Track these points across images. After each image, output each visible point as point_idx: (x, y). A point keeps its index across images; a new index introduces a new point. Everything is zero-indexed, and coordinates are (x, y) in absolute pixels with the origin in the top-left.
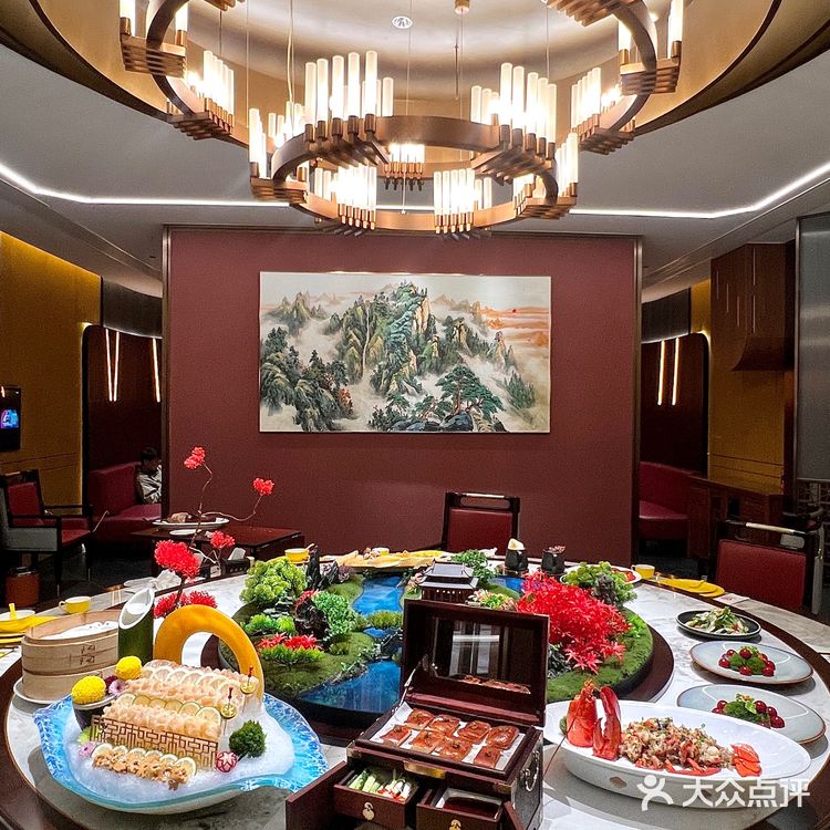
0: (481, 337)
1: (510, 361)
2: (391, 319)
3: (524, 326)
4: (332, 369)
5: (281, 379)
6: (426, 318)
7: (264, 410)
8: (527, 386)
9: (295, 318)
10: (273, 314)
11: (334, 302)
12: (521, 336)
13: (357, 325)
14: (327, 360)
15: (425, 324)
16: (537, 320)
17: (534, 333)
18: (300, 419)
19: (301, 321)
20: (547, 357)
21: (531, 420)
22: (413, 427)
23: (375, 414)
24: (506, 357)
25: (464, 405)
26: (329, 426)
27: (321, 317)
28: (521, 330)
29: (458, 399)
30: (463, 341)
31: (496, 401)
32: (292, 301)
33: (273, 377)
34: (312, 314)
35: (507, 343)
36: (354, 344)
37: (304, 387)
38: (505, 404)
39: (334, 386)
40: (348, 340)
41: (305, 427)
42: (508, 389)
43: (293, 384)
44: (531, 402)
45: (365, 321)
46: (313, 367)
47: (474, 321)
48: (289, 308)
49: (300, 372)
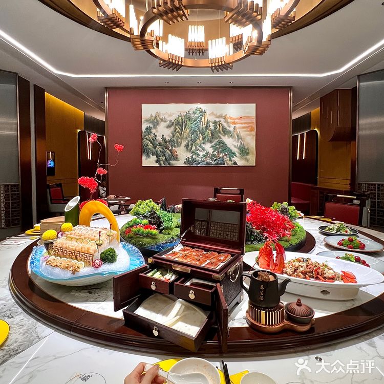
0: (228, 128)
1: (239, 138)
2: (192, 122)
3: (245, 123)
4: (169, 142)
5: (150, 146)
6: (206, 121)
7: (144, 158)
8: (246, 147)
9: (155, 122)
10: (147, 121)
11: (170, 115)
12: (243, 128)
13: (180, 124)
14: (168, 138)
15: (206, 124)
16: (250, 121)
17: (249, 126)
18: (158, 161)
19: (158, 123)
20: (254, 136)
21: (248, 161)
22: (201, 164)
23: (186, 159)
24: (238, 136)
25: (221, 155)
26: (169, 164)
27: (165, 121)
28: (244, 125)
29: (219, 153)
30: (221, 130)
31: (234, 153)
32: (154, 115)
33: (147, 145)
34: (162, 120)
35: (238, 131)
36: (178, 131)
37: (159, 149)
38: (237, 154)
39: (170, 148)
40: (176, 130)
41: (160, 164)
42: (239, 148)
43: (155, 147)
44: (248, 154)
45: (182, 122)
46: (162, 141)
47: (225, 122)
48: (153, 118)
49: (157, 143)
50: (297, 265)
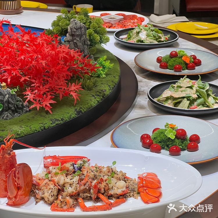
50: (61, 183)
